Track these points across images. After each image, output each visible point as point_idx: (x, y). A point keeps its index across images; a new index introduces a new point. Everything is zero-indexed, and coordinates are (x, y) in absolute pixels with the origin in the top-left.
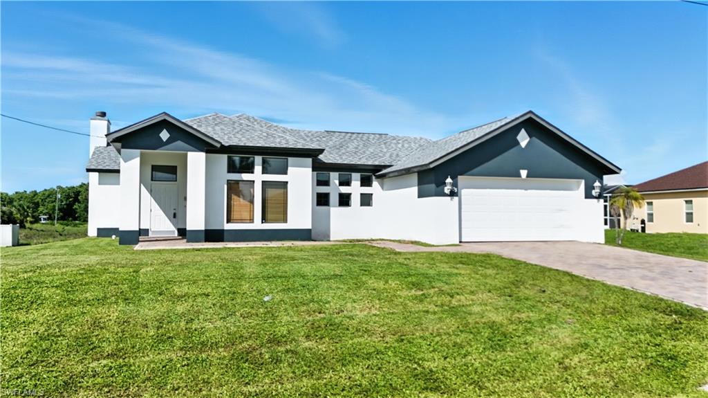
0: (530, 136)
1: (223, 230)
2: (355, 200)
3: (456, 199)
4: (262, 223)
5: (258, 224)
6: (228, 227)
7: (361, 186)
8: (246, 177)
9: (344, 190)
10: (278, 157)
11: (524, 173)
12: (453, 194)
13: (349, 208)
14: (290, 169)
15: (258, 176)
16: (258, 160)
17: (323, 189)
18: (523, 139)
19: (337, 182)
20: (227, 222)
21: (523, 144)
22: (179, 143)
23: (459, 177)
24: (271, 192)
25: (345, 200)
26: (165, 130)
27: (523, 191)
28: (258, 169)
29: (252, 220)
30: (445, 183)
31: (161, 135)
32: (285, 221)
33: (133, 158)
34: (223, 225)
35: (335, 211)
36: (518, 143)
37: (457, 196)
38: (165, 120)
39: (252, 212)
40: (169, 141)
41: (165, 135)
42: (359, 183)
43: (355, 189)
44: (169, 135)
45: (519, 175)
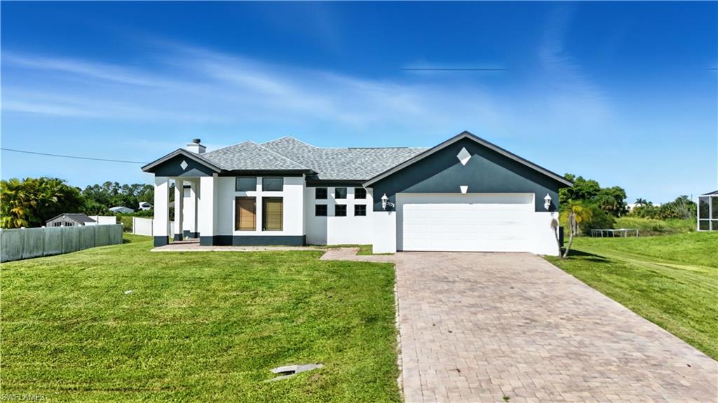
0: (472, 154)
1: (232, 236)
2: (350, 210)
3: (394, 214)
4: (263, 230)
5: (259, 232)
6: (236, 233)
7: (356, 198)
8: (249, 194)
9: (340, 202)
10: (275, 177)
11: (464, 189)
12: (389, 209)
13: (345, 217)
14: (285, 187)
15: (259, 194)
16: (259, 179)
17: (321, 202)
18: (464, 157)
19: (333, 195)
20: (236, 230)
21: (464, 162)
22: (194, 171)
23: (397, 194)
24: (270, 206)
25: (341, 211)
26: (184, 161)
27: (468, 205)
28: (259, 187)
29: (254, 229)
30: (381, 200)
31: (182, 165)
32: (281, 229)
33: (162, 183)
34: (232, 232)
35: (332, 220)
36: (458, 161)
37: (395, 210)
38: (181, 154)
39: (254, 222)
40: (188, 169)
41: (184, 165)
42: (353, 195)
43: (350, 201)
44: (187, 165)
45: (459, 191)
